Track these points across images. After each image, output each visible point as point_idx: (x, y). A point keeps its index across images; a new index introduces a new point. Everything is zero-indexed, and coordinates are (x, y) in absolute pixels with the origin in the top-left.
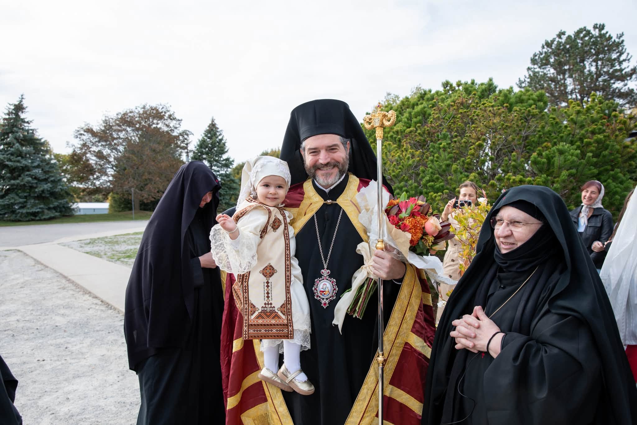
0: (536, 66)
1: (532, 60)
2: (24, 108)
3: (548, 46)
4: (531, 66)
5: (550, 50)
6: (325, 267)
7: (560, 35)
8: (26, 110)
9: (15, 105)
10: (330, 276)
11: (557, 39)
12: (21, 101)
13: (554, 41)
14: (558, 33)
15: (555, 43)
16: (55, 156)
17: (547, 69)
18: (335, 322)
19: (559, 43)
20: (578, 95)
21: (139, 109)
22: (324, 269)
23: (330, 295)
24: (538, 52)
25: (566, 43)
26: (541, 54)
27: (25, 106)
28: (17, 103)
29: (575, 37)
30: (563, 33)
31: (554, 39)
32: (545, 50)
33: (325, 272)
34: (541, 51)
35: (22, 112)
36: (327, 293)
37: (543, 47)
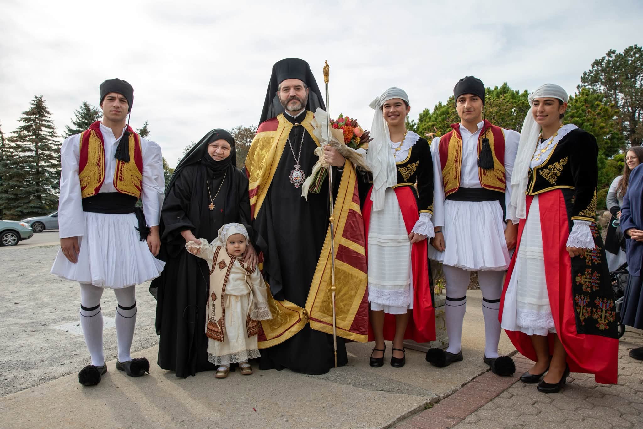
0: (586, 84)
1: (582, 78)
2: (147, 133)
3: (597, 65)
4: (581, 84)
5: (600, 68)
6: (298, 163)
7: (609, 55)
8: (150, 133)
9: (141, 130)
10: (301, 169)
11: (607, 58)
12: (146, 127)
13: (604, 59)
14: (607, 52)
15: (605, 61)
16: (169, 170)
17: (598, 86)
18: (303, 195)
19: (609, 62)
20: (630, 109)
21: (235, 130)
22: (296, 164)
23: (301, 180)
24: (587, 71)
25: (616, 61)
26: (591, 72)
27: (148, 130)
28: (142, 128)
29: (625, 55)
30: (614, 52)
31: (603, 57)
32: (595, 68)
33: (297, 166)
34: (592, 70)
35: (146, 136)
36: (299, 179)
37: (593, 66)
